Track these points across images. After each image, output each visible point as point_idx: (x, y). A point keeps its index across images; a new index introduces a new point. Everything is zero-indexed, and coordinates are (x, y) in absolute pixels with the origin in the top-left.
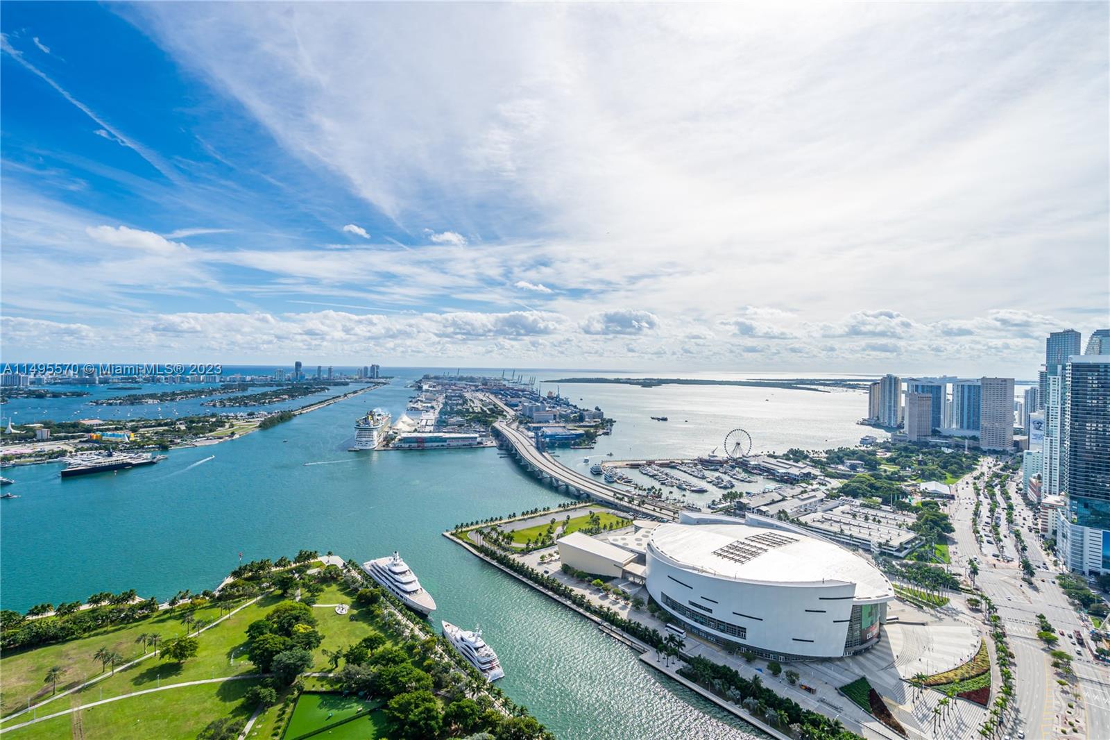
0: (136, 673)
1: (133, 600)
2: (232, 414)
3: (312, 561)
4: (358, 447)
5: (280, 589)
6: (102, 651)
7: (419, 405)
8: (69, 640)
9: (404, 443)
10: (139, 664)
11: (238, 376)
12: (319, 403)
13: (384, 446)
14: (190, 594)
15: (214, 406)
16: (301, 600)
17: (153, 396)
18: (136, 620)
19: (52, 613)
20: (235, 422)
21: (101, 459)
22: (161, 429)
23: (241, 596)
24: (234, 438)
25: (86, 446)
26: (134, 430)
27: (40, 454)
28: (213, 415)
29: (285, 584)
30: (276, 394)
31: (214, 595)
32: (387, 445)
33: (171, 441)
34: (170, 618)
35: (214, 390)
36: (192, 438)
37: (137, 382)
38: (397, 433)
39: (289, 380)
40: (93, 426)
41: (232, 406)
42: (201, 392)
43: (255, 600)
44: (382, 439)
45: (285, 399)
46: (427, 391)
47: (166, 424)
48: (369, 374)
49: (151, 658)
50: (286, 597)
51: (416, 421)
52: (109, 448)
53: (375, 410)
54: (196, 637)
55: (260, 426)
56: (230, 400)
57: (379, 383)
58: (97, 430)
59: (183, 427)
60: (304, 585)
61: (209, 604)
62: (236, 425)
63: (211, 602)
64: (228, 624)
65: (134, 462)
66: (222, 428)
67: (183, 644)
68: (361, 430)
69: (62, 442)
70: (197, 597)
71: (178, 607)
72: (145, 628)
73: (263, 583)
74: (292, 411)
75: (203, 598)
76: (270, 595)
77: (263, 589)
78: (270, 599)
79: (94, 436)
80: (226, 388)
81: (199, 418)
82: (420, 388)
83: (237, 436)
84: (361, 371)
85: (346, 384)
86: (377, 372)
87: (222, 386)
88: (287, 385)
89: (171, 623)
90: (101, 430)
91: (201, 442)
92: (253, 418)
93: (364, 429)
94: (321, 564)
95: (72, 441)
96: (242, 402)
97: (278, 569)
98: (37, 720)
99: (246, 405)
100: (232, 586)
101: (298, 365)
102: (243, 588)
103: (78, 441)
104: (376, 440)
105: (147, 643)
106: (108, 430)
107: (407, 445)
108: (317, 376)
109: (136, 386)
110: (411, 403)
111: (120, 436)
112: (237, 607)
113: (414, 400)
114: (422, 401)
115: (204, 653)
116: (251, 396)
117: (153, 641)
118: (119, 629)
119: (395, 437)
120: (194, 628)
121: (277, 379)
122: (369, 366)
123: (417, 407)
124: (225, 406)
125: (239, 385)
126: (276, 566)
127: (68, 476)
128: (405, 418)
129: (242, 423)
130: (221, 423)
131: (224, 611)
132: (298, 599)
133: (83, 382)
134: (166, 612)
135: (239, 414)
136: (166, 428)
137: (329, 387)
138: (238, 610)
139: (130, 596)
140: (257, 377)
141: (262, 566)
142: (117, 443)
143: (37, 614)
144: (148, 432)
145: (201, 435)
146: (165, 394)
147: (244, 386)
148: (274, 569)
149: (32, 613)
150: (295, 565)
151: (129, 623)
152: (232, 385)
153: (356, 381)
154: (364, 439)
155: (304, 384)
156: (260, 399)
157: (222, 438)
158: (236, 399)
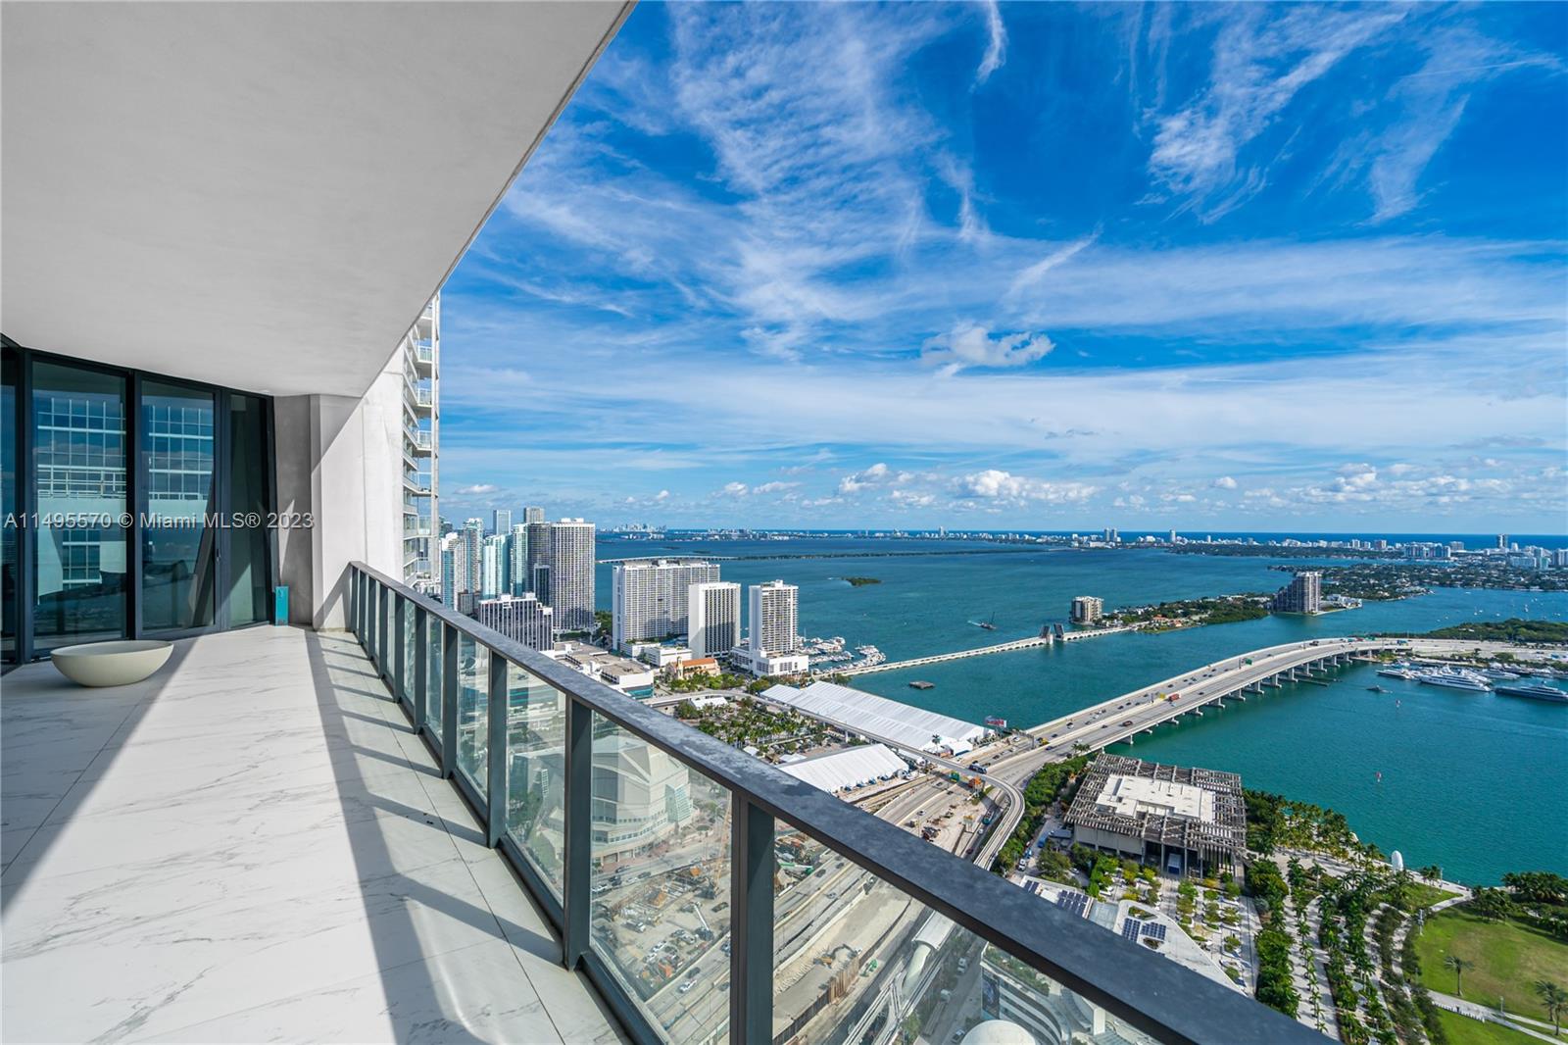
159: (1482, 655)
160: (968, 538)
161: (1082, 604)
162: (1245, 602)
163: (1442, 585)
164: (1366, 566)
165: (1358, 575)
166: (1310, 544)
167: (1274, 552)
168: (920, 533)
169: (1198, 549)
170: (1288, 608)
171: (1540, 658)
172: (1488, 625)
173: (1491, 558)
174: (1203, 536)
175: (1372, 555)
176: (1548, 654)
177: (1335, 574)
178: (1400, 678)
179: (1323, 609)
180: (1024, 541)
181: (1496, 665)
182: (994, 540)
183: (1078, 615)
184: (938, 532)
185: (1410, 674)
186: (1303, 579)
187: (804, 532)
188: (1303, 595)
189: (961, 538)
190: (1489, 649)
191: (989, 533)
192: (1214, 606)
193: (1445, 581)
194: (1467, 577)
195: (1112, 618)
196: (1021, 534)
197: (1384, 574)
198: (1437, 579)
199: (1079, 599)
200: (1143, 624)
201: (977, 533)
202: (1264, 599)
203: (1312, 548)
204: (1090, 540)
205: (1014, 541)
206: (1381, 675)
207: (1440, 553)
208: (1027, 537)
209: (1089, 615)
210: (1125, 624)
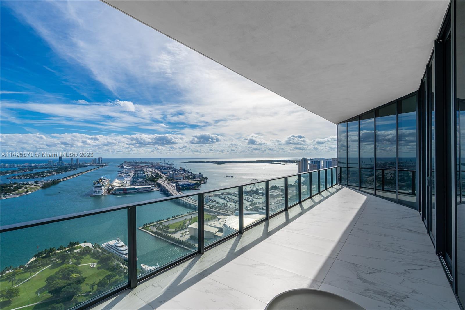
2: (26, 182)
3: (76, 246)
4: (94, 194)
5: (61, 260)
7: (123, 175)
9: (117, 191)
11: (27, 164)
12: (73, 175)
13: (107, 193)
14: (12, 268)
15: (15, 179)
16: (73, 264)
20: (28, 186)
23: (40, 265)
24: (28, 193)
28: (15, 183)
29: (64, 258)
30: (49, 172)
31: (26, 267)
32: (109, 192)
35: (14, 171)
36: (4, 195)
38: (113, 187)
39: (56, 165)
41: (25, 178)
43: (48, 266)
44: (106, 190)
45: (54, 174)
46: (126, 168)
48: (97, 162)
50: (64, 263)
51: (122, 182)
53: (102, 177)
54: (17, 287)
55: (42, 187)
56: (24, 175)
57: (103, 165)
60: (74, 257)
61: (23, 271)
62: (29, 187)
63: (23, 270)
64: (35, 279)
66: (20, 189)
67: (11, 291)
68: (96, 186)
70: (16, 268)
71: (6, 274)
73: (52, 258)
74: (59, 180)
75: (19, 269)
76: (56, 264)
77: (52, 261)
78: (55, 266)
80: (21, 170)
81: (7, 185)
82: (122, 167)
84: (93, 160)
85: (86, 166)
86: (101, 161)
87: (18, 169)
88: (55, 167)
89: (2, 283)
91: (9, 196)
92: (38, 184)
93: (97, 186)
94: (81, 247)
96: (31, 176)
97: (59, 251)
99: (33, 177)
100: (35, 261)
101: (60, 158)
102: (41, 262)
104: (103, 190)
107: (119, 192)
108: (70, 163)
110: (118, 174)
112: (39, 271)
113: (120, 172)
114: (124, 173)
115: (23, 294)
116: (36, 173)
119: (113, 189)
120: (16, 283)
121: (49, 165)
122: (97, 158)
123: (122, 175)
124: (21, 178)
125: (28, 168)
126: (58, 250)
128: (117, 181)
129: (32, 186)
130: (20, 187)
131: (32, 274)
132: (71, 263)
135: (30, 182)
137: (77, 168)
138: (39, 272)
140: (38, 164)
141: (51, 250)
145: (9, 193)
147: (31, 169)
148: (56, 252)
150: (67, 249)
152: (24, 168)
153: (91, 165)
154: (98, 190)
155: (64, 167)
156: (41, 174)
157: (21, 194)
158: (27, 175)
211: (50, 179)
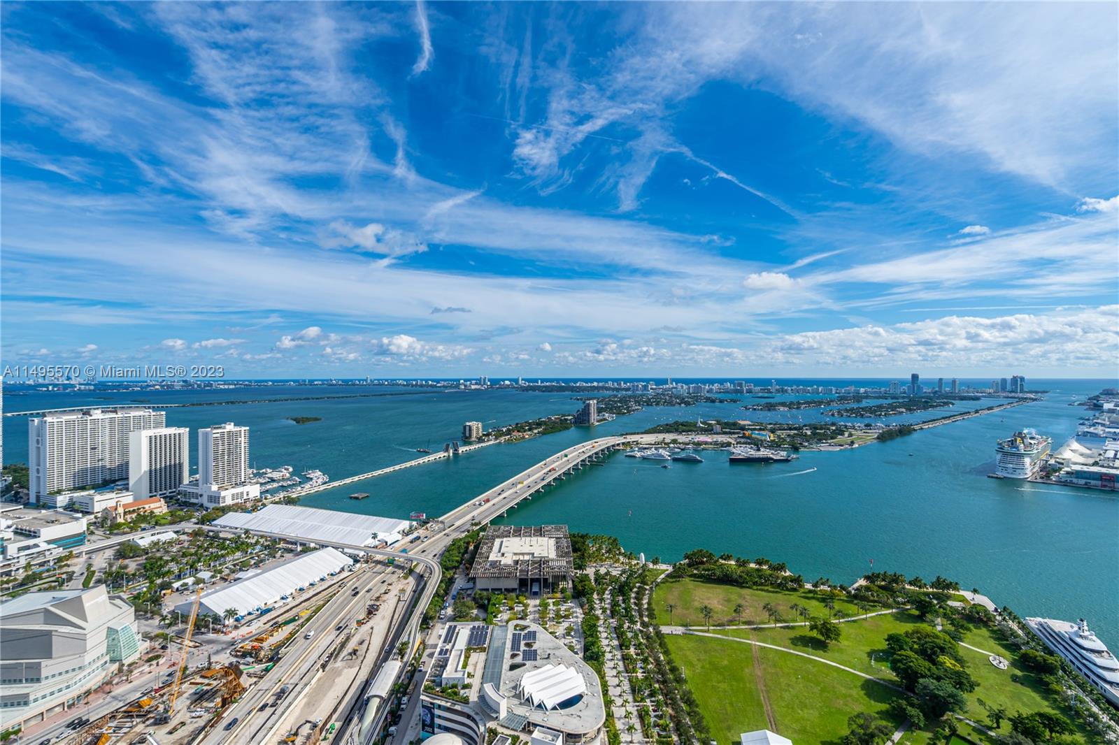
0: (793, 634)
1: (785, 572)
2: (850, 424)
3: (952, 592)
4: (1000, 474)
5: (917, 609)
6: (768, 604)
7: (1099, 430)
8: (744, 587)
9: (1076, 478)
10: (793, 628)
11: (852, 389)
12: (943, 418)
13: (1042, 478)
14: (830, 583)
15: (833, 415)
16: (943, 631)
17: (783, 404)
18: (787, 590)
19: (733, 563)
20: (853, 432)
21: (753, 452)
22: (793, 432)
23: (876, 602)
25: (742, 440)
26: (773, 431)
27: (716, 443)
28: (833, 424)
29: (924, 609)
30: (892, 407)
31: (850, 592)
32: (1048, 476)
33: (801, 444)
34: (813, 598)
35: (832, 401)
36: (817, 443)
37: (771, 392)
38: (1063, 464)
39: (905, 393)
40: (745, 425)
41: (849, 416)
42: (820, 403)
43: (890, 611)
44: (1037, 468)
45: (903, 412)
46: (1111, 411)
47: (795, 429)
48: (1009, 387)
49: (801, 626)
50: (925, 621)
51: (1095, 451)
52: (758, 444)
53: (1025, 432)
54: (837, 624)
55: (878, 438)
56: (847, 411)
57: (1026, 398)
58: (749, 429)
59: (809, 433)
60: (945, 616)
61: (846, 599)
62: (854, 435)
63: (847, 597)
64: (865, 624)
65: (775, 458)
66: (841, 437)
67: (828, 626)
68: (1006, 454)
69: (728, 436)
70: (835, 587)
71: (820, 590)
72: (794, 598)
73: (898, 597)
74: (912, 425)
75: (841, 591)
76: (906, 612)
77: (898, 603)
78: (903, 616)
79: (747, 433)
80: (842, 399)
81: (821, 425)
82: (1098, 407)
83: (856, 446)
84: (998, 383)
85: (977, 399)
86: (1021, 385)
87: (838, 397)
88: (904, 398)
89: (814, 603)
90: (752, 430)
91: (824, 447)
92: (871, 429)
93: (1010, 452)
94: (963, 600)
95: (733, 436)
96: (859, 413)
97: (912, 587)
98: (731, 638)
99: (862, 416)
100: (867, 589)
101: (915, 377)
102: (878, 595)
103: (736, 436)
104: (1029, 468)
105: (798, 613)
106: (755, 429)
107: (1082, 482)
108: (937, 389)
109: (770, 395)
110: (1082, 427)
111: (763, 435)
112: (873, 611)
113: (1086, 422)
114: (1103, 425)
115: (846, 643)
116: (866, 407)
117: (803, 613)
118: (776, 592)
119: (1060, 469)
120: (835, 615)
121: (891, 392)
122: (1009, 377)
123: (1096, 431)
124: (842, 416)
125: (854, 397)
126: (911, 583)
127: (734, 462)
128: (1075, 445)
129: (859, 433)
130: (840, 432)
131: (860, 610)
132: (939, 628)
133: (736, 391)
134: (810, 591)
135: (857, 425)
136: (796, 432)
137: (953, 402)
138: (874, 614)
139: (782, 568)
140: (871, 390)
141: (896, 579)
142: (761, 440)
143: (725, 560)
144: (783, 434)
145: (824, 441)
146: (792, 403)
147: (858, 398)
148: (907, 587)
149: (722, 558)
150: (931, 590)
151: (783, 590)
152: (848, 397)
153: (990, 396)
154: (1011, 466)
155: (923, 397)
156: (876, 411)
157: (842, 446)
158: (852, 410)
159: (666, 441)
160: (388, 384)
161: (470, 427)
162: (561, 420)
163: (648, 405)
164: (616, 396)
165: (613, 401)
166: (589, 385)
167: (572, 389)
168: (351, 380)
169: (534, 389)
170: (582, 420)
171: (687, 440)
172: (667, 425)
173: (665, 390)
174: (536, 381)
175: (618, 390)
176: (690, 438)
177: (602, 401)
178: (634, 457)
179: (598, 421)
180: (428, 386)
181: (672, 445)
182: (408, 385)
183: (467, 435)
184: (366, 380)
185: (638, 454)
186: (589, 405)
187: (250, 381)
188: (589, 414)
189: (383, 384)
190: (669, 437)
191: (404, 380)
192: (545, 423)
193: (649, 403)
194: (656, 401)
195: (488, 435)
196: (427, 381)
197: (624, 400)
198: (645, 402)
199: (468, 424)
200: (507, 437)
201: (395, 380)
202: (570, 418)
203: (591, 387)
204: (471, 384)
205: (422, 386)
206: (626, 456)
207: (645, 388)
208: (430, 382)
209: (474, 434)
210: (496, 439)
211: (894, 423)
